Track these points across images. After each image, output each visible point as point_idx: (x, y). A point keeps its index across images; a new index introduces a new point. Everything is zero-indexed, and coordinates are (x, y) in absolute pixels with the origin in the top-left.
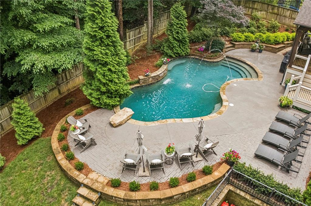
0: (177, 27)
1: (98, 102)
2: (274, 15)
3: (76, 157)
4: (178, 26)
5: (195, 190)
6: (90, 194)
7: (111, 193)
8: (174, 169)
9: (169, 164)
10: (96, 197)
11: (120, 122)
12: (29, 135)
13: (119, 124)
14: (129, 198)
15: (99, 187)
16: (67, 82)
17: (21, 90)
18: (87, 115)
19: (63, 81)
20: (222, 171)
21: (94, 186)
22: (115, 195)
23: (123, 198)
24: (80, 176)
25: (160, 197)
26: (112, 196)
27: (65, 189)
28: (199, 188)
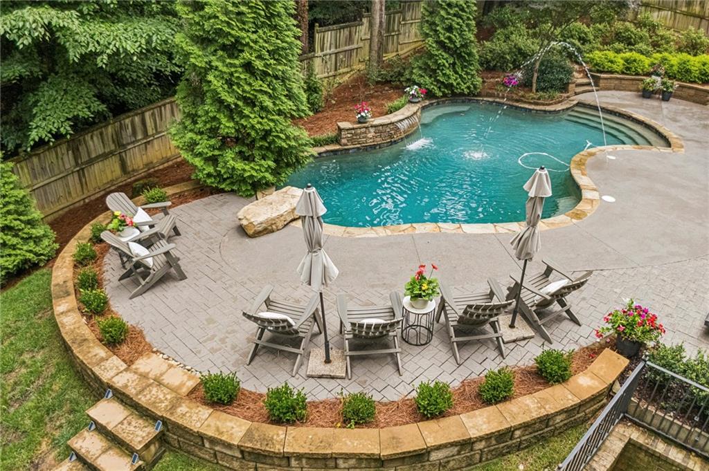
0: (448, 13)
1: (211, 169)
2: (692, 18)
3: (113, 309)
4: (452, 12)
5: (509, 432)
6: (130, 424)
7: (199, 424)
8: (433, 361)
9: (417, 345)
10: (144, 435)
11: (267, 221)
12: (10, 255)
13: (264, 225)
14: (258, 446)
15: (162, 402)
16: (145, 141)
17: (14, 145)
18: (179, 207)
19: (135, 137)
20: (602, 373)
21: (145, 396)
22: (210, 433)
23: (238, 447)
24: (109, 362)
25: (376, 452)
26: (201, 437)
27: (61, 407)
28: (525, 426)
